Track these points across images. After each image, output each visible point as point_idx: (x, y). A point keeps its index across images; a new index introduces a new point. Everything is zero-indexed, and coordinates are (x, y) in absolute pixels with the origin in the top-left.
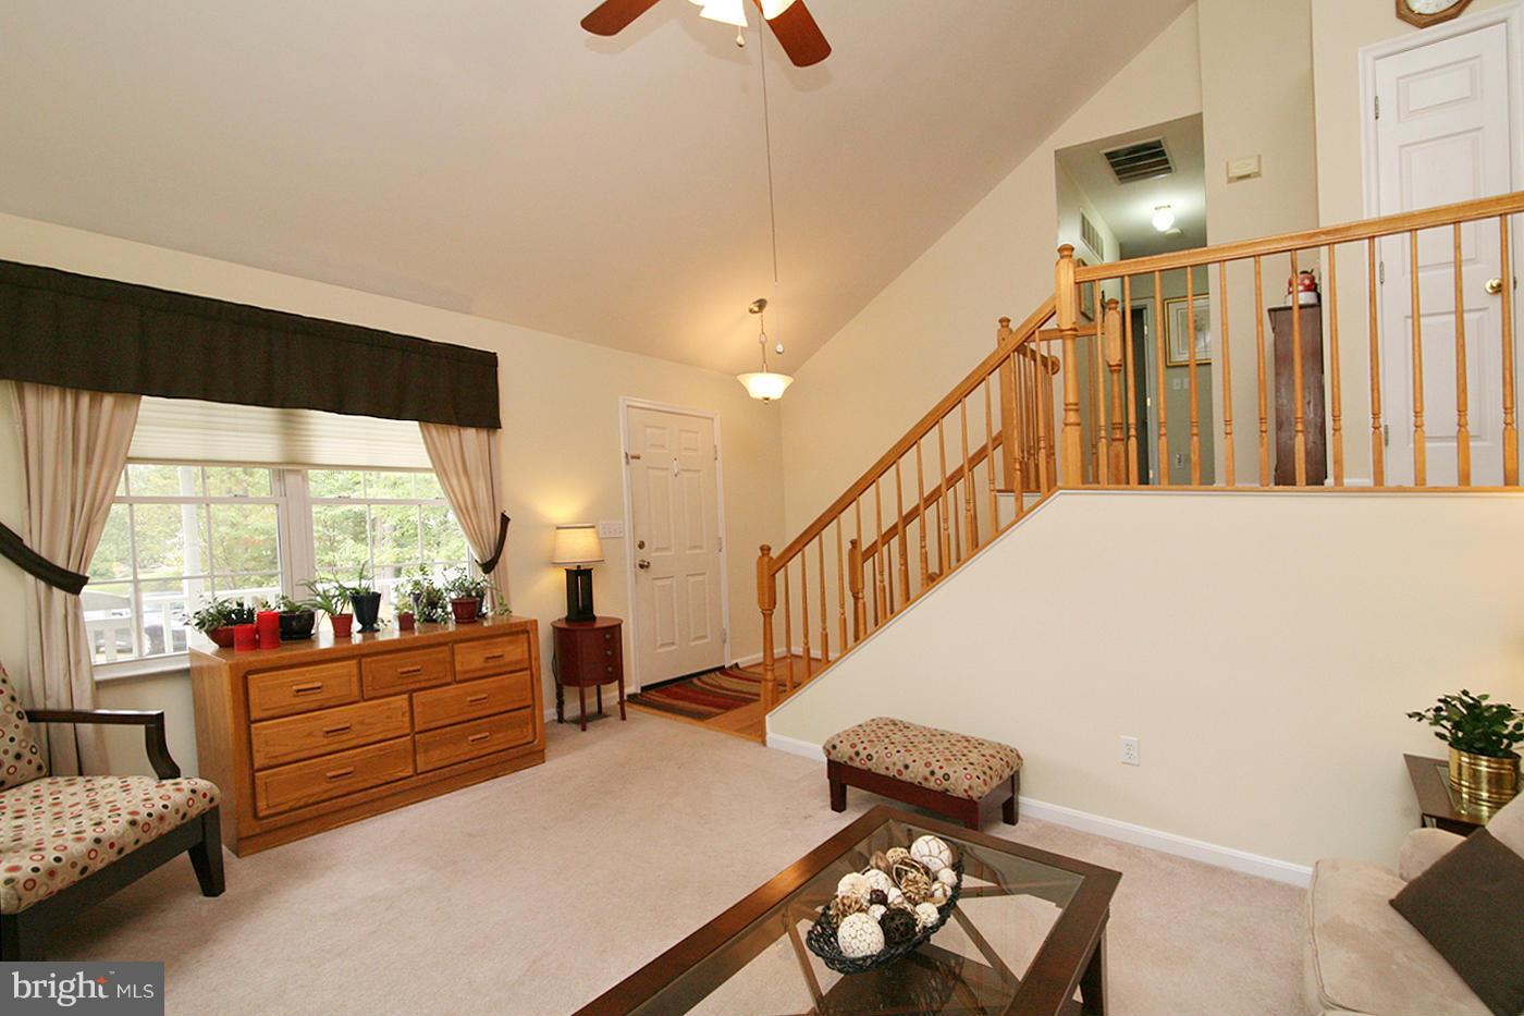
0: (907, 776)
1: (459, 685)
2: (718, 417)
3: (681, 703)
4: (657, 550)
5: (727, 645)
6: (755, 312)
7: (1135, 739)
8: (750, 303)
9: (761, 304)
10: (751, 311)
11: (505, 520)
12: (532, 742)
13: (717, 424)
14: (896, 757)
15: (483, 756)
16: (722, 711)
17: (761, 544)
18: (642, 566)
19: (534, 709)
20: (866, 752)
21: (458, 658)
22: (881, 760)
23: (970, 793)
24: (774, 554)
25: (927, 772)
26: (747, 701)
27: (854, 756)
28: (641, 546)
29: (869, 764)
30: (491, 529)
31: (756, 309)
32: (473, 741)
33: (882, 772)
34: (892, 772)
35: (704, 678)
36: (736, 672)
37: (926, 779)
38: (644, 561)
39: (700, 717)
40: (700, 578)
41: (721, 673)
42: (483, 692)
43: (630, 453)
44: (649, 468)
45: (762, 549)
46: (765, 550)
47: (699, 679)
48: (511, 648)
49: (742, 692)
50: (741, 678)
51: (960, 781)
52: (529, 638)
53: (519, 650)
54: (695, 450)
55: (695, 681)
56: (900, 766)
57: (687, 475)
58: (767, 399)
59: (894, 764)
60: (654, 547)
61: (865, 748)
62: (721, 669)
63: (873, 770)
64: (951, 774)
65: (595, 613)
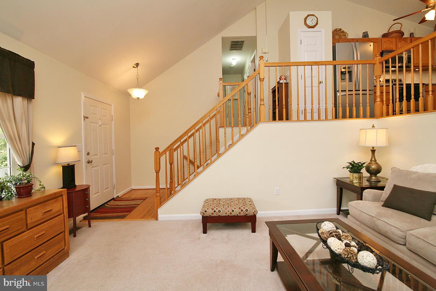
0: (233, 214)
1: (29, 231)
2: (113, 104)
3: (109, 215)
4: (94, 155)
5: (115, 190)
6: (135, 67)
7: (278, 188)
8: (133, 64)
9: (137, 65)
10: (134, 67)
11: (33, 144)
12: (64, 249)
13: (113, 106)
14: (228, 209)
15: (42, 264)
16: (128, 213)
17: (156, 147)
18: (88, 163)
19: (65, 233)
20: (218, 210)
21: (29, 216)
22: (224, 211)
23: (254, 213)
24: (161, 150)
25: (240, 211)
26: (135, 208)
27: (213, 212)
28: (88, 154)
29: (219, 214)
30: (28, 149)
31: (136, 67)
32: (37, 259)
33: (224, 215)
34: (228, 214)
35: (108, 203)
36: (119, 199)
37: (240, 213)
38: (88, 160)
39: (123, 217)
40: (107, 166)
41: (114, 200)
42: (43, 231)
43: (86, 116)
44: (91, 122)
45: (156, 149)
46: (157, 149)
47: (107, 204)
48: (55, 205)
49: (129, 205)
50: (123, 201)
51: (251, 211)
52: (63, 198)
53: (59, 205)
54: (106, 116)
55: (106, 205)
56: (231, 211)
57: (103, 126)
58: (139, 98)
59: (229, 211)
60: (93, 154)
61: (217, 209)
62: (113, 199)
63: (221, 215)
64: (248, 209)
65: (76, 184)
